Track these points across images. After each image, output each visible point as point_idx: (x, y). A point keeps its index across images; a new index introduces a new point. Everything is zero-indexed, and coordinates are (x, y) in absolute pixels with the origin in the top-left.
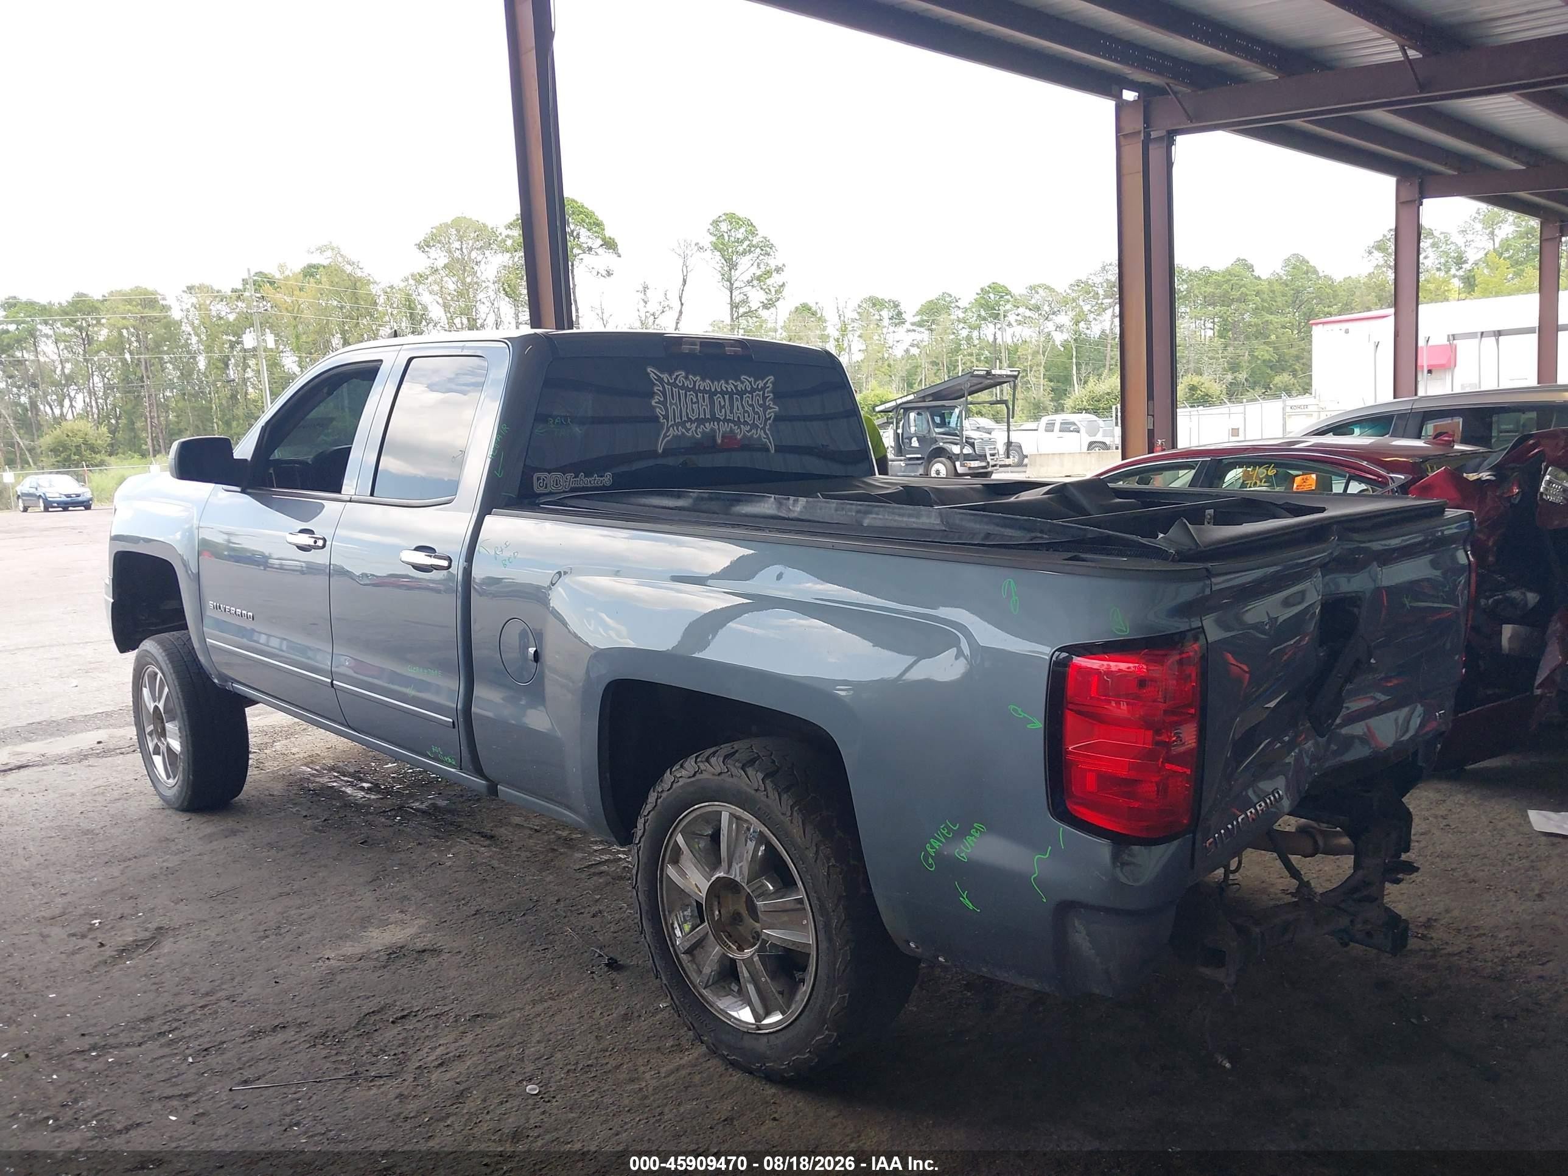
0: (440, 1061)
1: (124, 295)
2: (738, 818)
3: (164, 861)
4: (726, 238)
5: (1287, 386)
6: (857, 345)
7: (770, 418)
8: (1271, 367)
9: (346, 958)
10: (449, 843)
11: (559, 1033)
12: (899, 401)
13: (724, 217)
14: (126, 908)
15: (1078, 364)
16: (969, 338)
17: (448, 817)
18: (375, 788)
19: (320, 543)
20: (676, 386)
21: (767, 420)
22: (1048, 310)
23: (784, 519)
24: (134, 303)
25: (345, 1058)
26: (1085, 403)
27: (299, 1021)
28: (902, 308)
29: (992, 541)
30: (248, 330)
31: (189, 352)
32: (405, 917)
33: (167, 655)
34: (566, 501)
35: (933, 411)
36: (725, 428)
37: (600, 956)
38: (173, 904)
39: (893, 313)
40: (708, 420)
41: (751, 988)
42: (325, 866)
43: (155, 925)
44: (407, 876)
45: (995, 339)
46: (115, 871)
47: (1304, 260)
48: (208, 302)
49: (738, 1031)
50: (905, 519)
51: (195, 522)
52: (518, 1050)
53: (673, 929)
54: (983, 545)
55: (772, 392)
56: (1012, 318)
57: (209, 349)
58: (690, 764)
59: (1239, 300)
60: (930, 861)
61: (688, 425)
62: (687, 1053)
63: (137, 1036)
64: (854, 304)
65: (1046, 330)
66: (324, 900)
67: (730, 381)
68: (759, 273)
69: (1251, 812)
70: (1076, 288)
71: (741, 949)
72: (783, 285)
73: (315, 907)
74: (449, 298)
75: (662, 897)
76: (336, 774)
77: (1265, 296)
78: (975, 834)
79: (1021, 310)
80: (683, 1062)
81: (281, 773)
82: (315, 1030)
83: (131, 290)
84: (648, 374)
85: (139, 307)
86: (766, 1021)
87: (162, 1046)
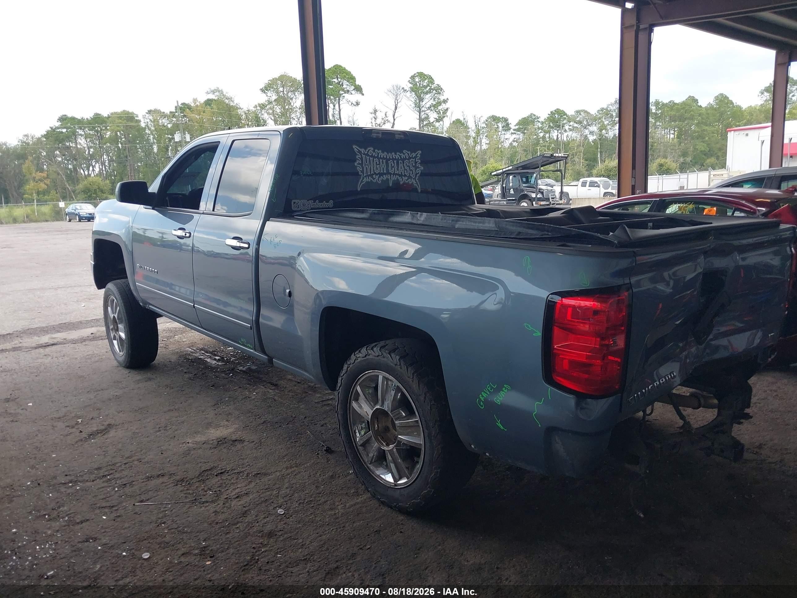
0: (237, 496)
1: (118, 114)
2: (387, 379)
3: (115, 392)
4: (418, 85)
5: (713, 164)
6: (485, 141)
7: (418, 173)
8: (705, 155)
9: (197, 443)
10: (254, 388)
11: (297, 484)
12: (504, 170)
13: (417, 74)
14: (95, 414)
15: (601, 152)
16: (544, 137)
17: (256, 374)
18: (222, 359)
19: (188, 235)
20: (368, 155)
21: (416, 174)
22: (586, 123)
23: (415, 224)
24: (123, 119)
25: (191, 492)
26: (603, 172)
27: (170, 473)
28: (510, 121)
29: (521, 236)
30: (177, 132)
31: (149, 143)
32: (228, 424)
33: (118, 291)
34: (307, 215)
35: (522, 175)
36: (394, 178)
37: (323, 446)
38: (117, 413)
39: (504, 124)
40: (385, 174)
41: (392, 466)
42: (192, 397)
43: (107, 423)
44: (232, 403)
45: (558, 138)
46: (92, 396)
47: (726, 96)
48: (158, 118)
49: (386, 486)
50: (477, 224)
51: (131, 224)
52: (276, 492)
53: (355, 433)
54: (517, 238)
55: (420, 159)
56: (567, 127)
57: (159, 142)
58: (364, 350)
59: (689, 119)
60: (482, 403)
61: (374, 176)
62: (360, 497)
63: (92, 477)
64: (484, 119)
65: (585, 134)
66: (189, 414)
67: (397, 153)
68: (434, 103)
69: (657, 384)
70: (601, 112)
71: (388, 445)
72: (447, 109)
73: (185, 417)
74: (277, 117)
75: (350, 417)
76: (203, 352)
77: (704, 116)
78: (505, 390)
79: (571, 123)
80: (358, 501)
81: (176, 351)
82: (178, 478)
83: (121, 112)
84: (353, 149)
85: (125, 121)
86: (400, 482)
87: (103, 482)
